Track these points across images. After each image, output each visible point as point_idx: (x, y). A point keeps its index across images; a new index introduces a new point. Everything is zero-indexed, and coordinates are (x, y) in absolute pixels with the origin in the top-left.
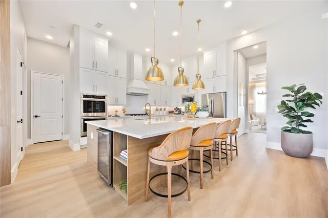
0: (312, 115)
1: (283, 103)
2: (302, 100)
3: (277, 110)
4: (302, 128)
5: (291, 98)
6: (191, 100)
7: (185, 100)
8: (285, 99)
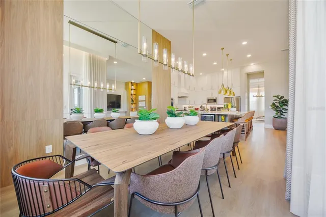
0: (287, 110)
1: (274, 104)
2: (283, 103)
3: (270, 107)
4: (282, 116)
5: (277, 102)
6: (215, 101)
7: (209, 101)
8: (274, 102)
